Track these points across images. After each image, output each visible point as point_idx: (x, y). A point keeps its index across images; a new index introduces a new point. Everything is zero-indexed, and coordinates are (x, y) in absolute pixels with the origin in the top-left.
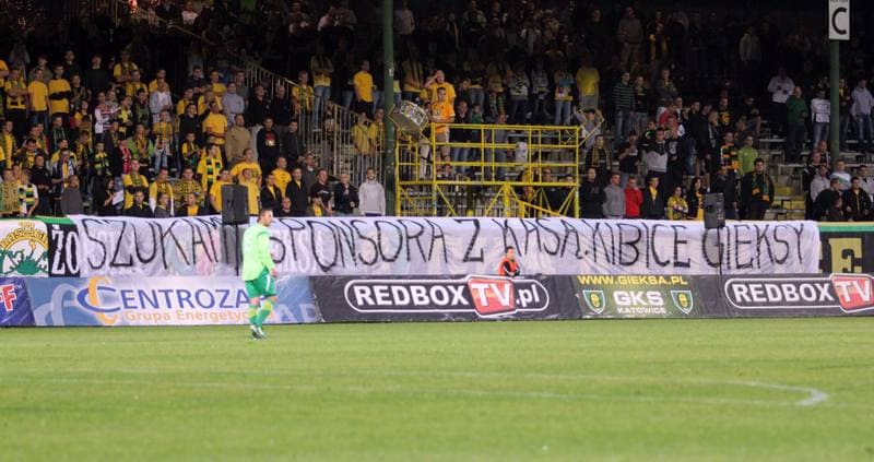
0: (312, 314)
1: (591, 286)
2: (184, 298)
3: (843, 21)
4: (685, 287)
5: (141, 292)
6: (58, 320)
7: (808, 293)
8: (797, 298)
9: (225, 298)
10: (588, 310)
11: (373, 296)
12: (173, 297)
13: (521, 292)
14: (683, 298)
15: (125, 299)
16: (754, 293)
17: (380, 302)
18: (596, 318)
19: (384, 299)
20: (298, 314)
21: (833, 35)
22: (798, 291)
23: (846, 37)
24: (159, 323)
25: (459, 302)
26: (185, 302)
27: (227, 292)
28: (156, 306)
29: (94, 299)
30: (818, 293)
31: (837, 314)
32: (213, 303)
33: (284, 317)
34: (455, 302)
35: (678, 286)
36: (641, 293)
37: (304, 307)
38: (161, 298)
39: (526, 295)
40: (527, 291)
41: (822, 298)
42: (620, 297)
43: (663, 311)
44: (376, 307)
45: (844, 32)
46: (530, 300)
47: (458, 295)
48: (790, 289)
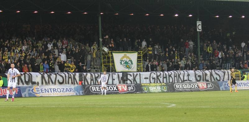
0: (83, 93)
1: (144, 86)
2: (54, 90)
3: (200, 27)
4: (165, 86)
5: (45, 89)
6: (27, 95)
7: (193, 86)
8: (190, 87)
9: (63, 90)
10: (144, 91)
11: (96, 89)
12: (52, 90)
13: (129, 87)
14: (165, 88)
15: (42, 91)
16: (180, 87)
17: (98, 90)
18: (146, 93)
19: (99, 89)
20: (79, 93)
21: (198, 30)
22: (190, 86)
23: (201, 31)
24: (49, 96)
25: (115, 90)
26: (55, 91)
27: (64, 89)
28: (48, 92)
29: (35, 91)
30: (195, 86)
31: (199, 91)
32: (61, 91)
33: (76, 94)
34: (114, 90)
35: (164, 85)
36: (155, 87)
37: (81, 92)
38: (49, 90)
39: (130, 88)
40: (130, 87)
41: (195, 87)
42: (151, 88)
43: (160, 91)
44: (97, 91)
45: (200, 30)
46: (131, 89)
47: (115, 88)
48: (188, 85)
